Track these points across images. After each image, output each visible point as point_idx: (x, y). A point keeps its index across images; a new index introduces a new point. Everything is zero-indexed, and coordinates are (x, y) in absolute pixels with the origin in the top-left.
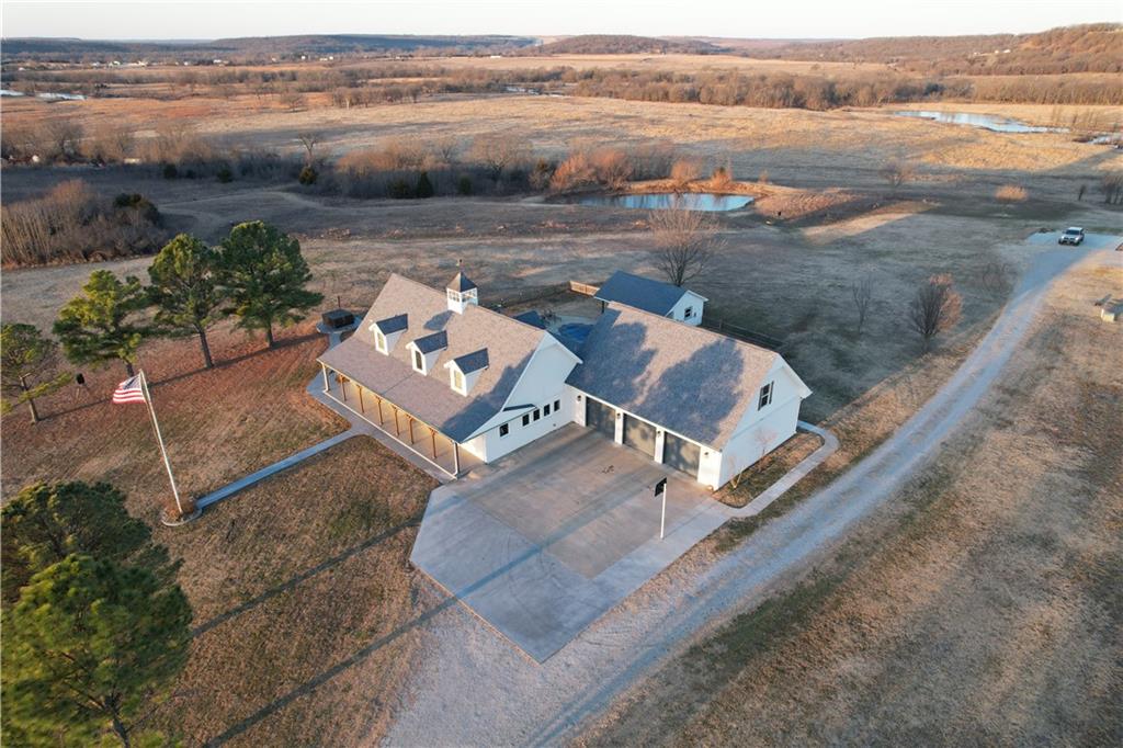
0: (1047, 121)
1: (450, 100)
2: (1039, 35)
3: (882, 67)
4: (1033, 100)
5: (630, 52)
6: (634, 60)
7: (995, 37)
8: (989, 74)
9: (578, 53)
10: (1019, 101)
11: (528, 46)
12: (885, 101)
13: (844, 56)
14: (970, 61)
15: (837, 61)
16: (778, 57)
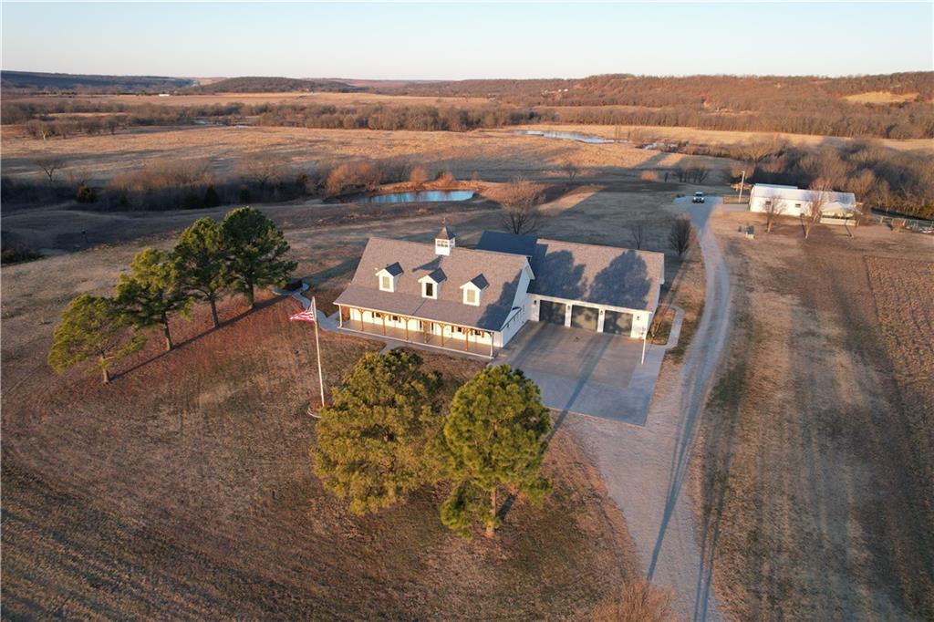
0: (613, 136)
1: (147, 132)
2: (583, 80)
3: (486, 101)
4: (597, 122)
5: (283, 91)
6: (292, 97)
7: (553, 80)
8: (560, 105)
9: (237, 92)
10: (590, 123)
11: (187, 87)
12: (505, 124)
13: (455, 93)
14: (544, 97)
15: (450, 96)
16: (405, 94)
